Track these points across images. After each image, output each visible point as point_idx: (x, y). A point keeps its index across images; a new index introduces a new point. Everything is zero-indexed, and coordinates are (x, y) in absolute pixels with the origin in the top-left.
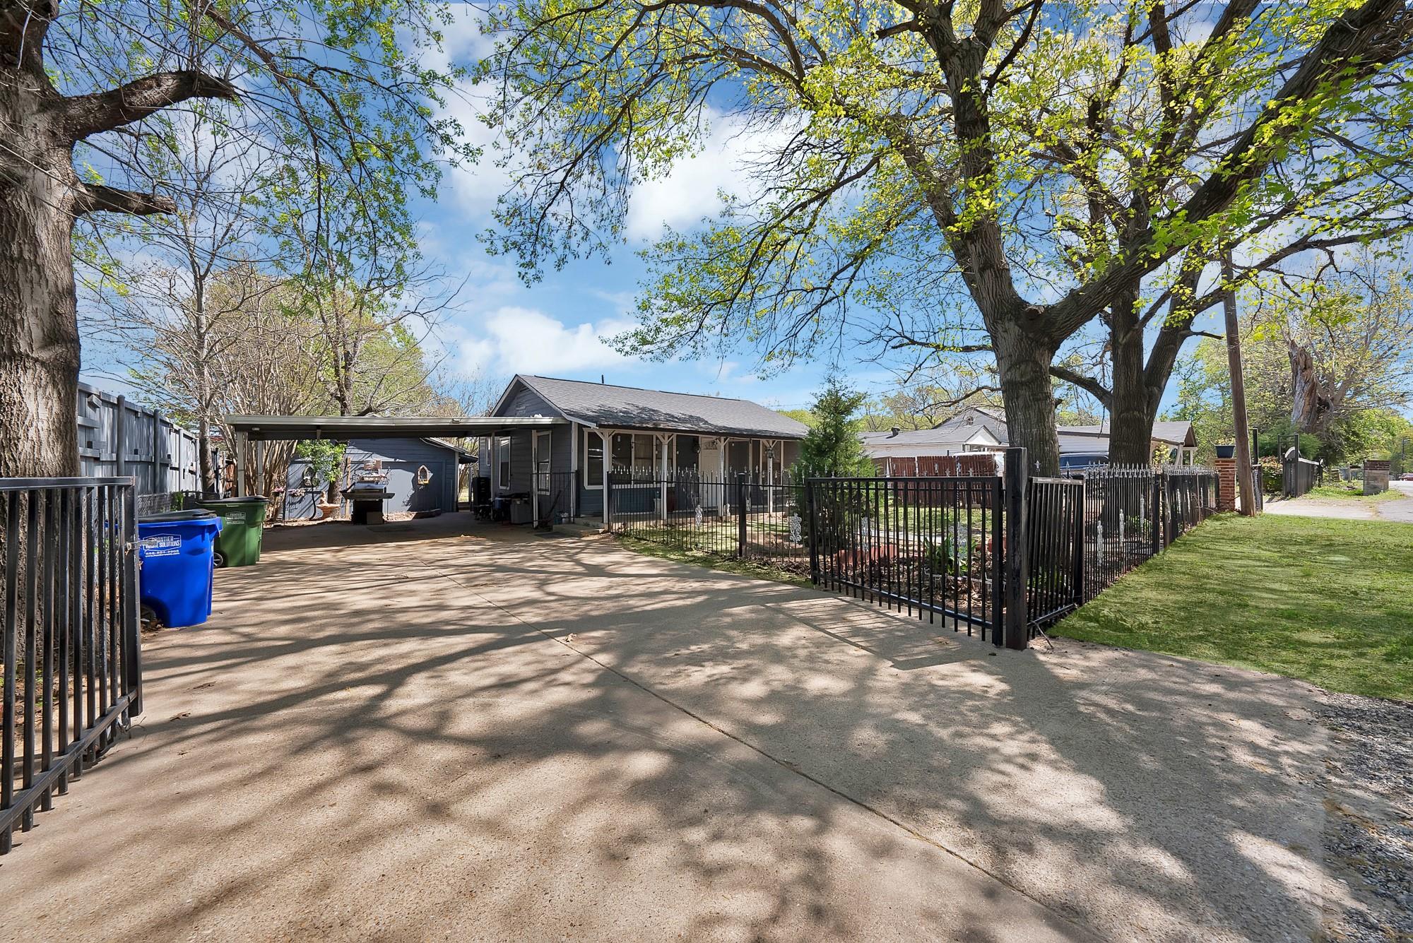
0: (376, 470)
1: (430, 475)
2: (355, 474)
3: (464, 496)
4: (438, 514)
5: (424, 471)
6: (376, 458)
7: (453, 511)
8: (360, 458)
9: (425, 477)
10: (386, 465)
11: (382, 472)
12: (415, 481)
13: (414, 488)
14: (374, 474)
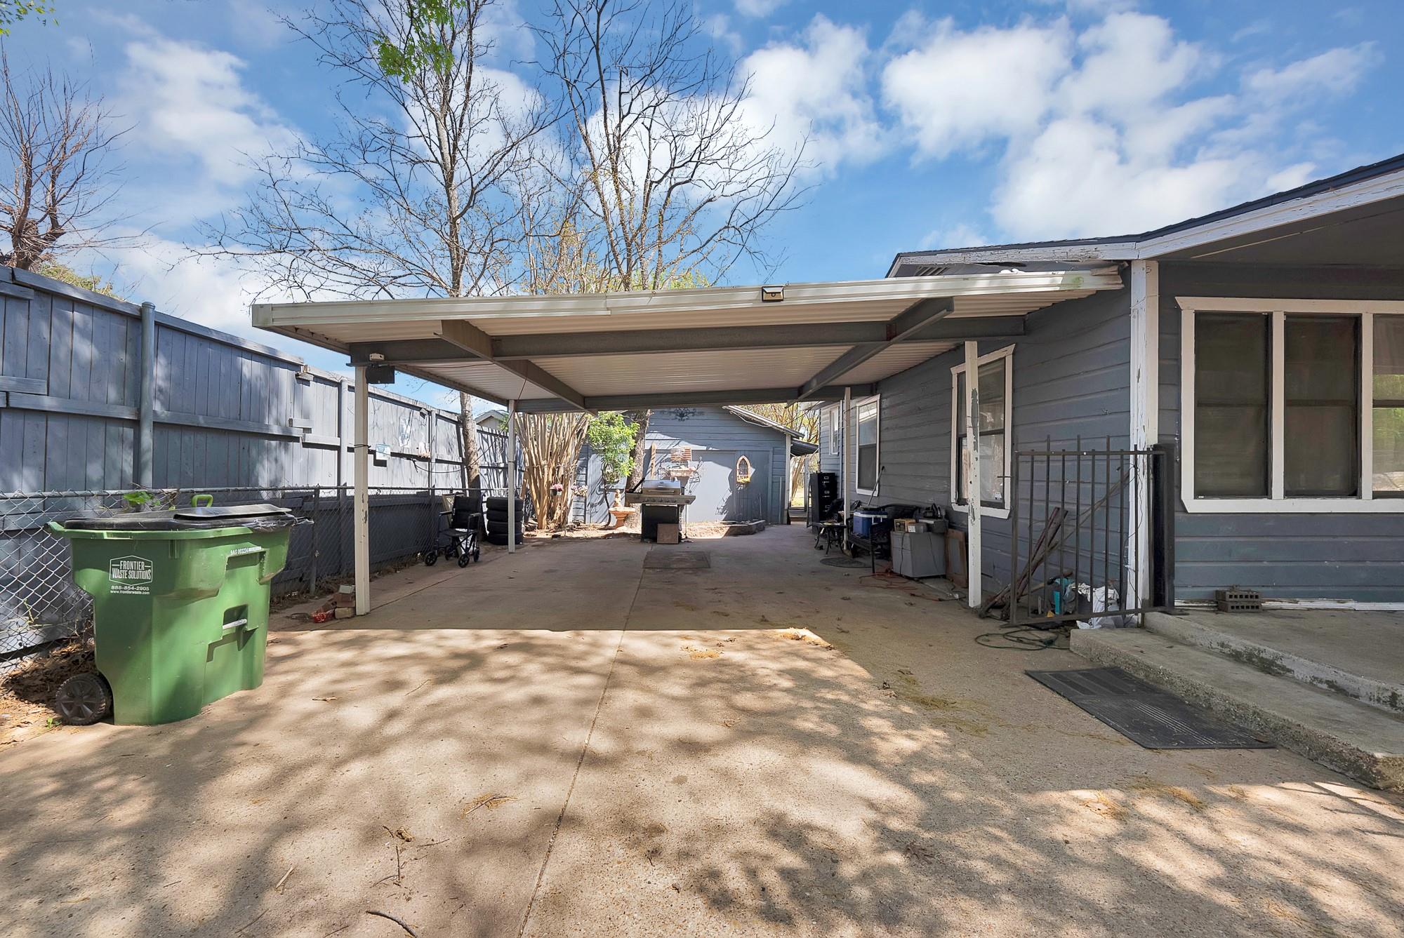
0: (684, 461)
1: (751, 471)
2: (661, 468)
3: (799, 498)
4: (760, 529)
5: (744, 463)
6: (684, 446)
7: (782, 524)
8: (664, 446)
9: (746, 472)
10: (697, 455)
11: (692, 465)
12: (732, 478)
13: (732, 489)
14: (683, 468)
